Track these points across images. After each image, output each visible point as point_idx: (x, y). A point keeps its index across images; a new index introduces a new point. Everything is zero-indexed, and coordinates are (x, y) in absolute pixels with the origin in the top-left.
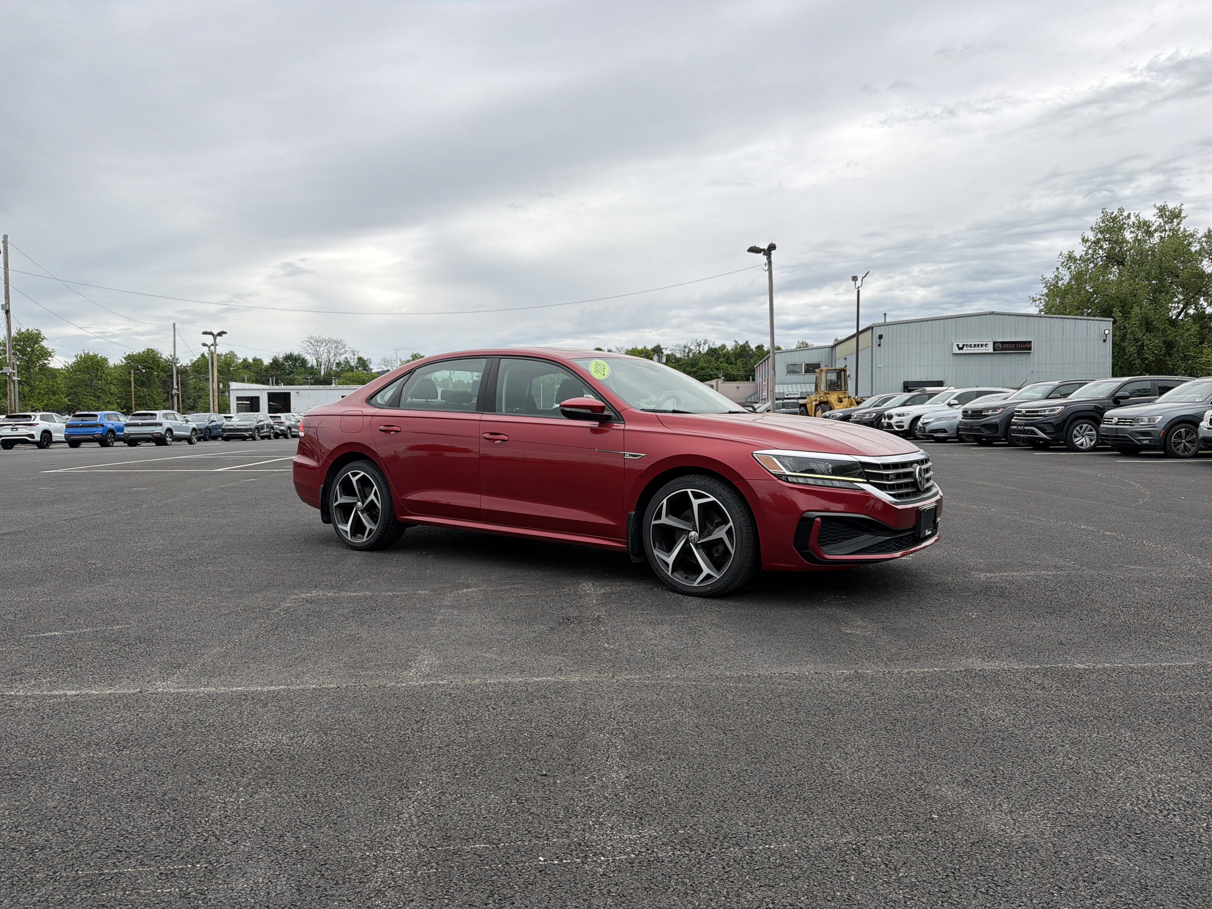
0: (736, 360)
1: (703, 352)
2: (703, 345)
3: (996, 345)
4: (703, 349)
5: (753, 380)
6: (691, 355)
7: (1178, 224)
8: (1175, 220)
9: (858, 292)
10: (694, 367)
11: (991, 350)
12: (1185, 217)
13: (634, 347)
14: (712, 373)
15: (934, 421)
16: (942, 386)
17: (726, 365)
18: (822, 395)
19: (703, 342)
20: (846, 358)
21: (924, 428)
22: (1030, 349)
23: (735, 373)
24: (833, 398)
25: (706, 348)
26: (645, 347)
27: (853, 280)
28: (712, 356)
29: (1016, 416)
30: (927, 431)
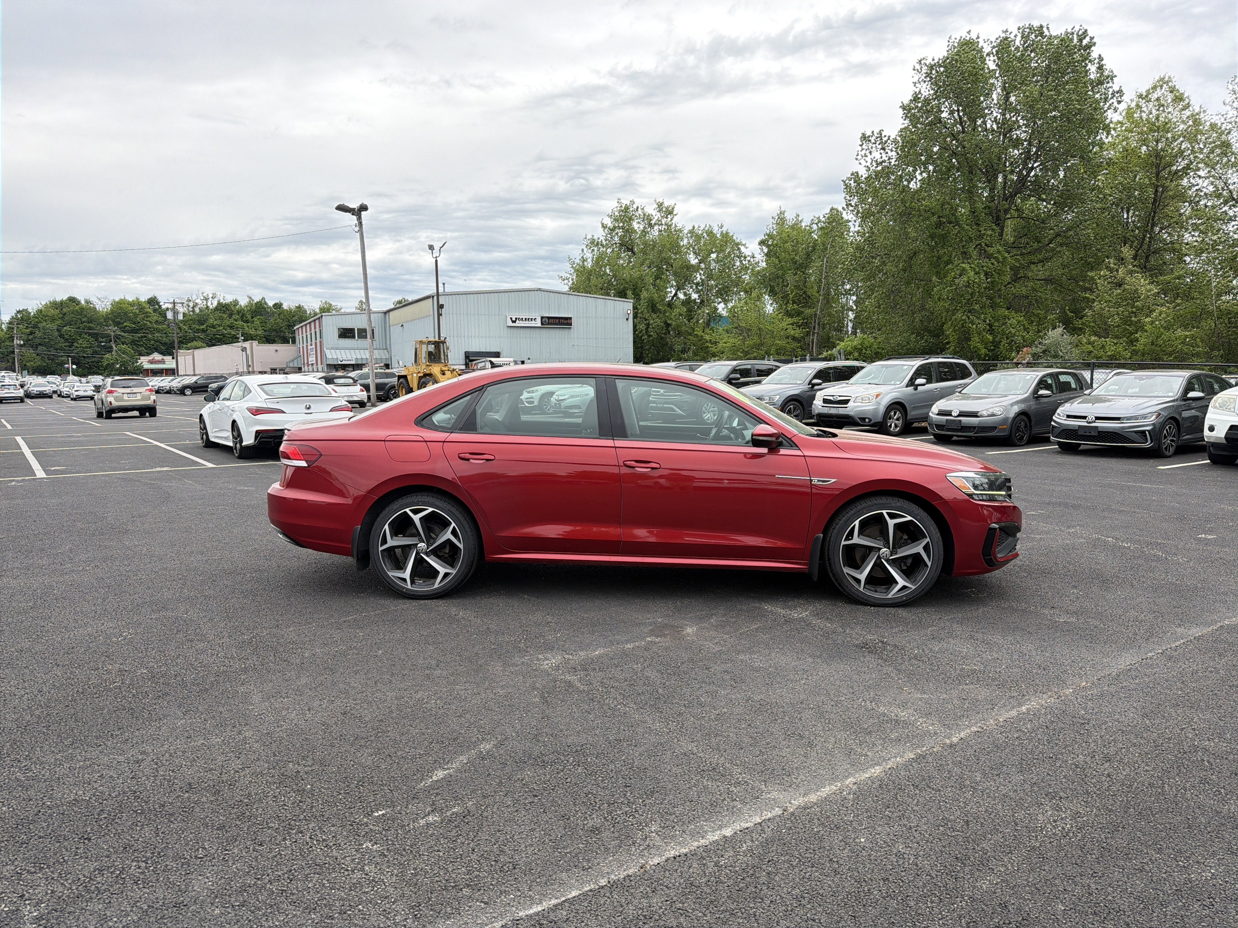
0: (252, 318)
1: (211, 307)
2: (211, 299)
3: (544, 320)
4: (212, 304)
5: (294, 342)
6: (197, 310)
7: (672, 220)
8: (669, 216)
9: (436, 261)
10: (203, 324)
11: (539, 325)
12: (676, 215)
13: (123, 298)
14: (226, 332)
15: (569, 398)
16: (499, 357)
17: (241, 323)
18: (424, 367)
19: (210, 296)
20: (402, 325)
21: (560, 405)
22: (571, 324)
23: (252, 332)
24: (436, 369)
25: (215, 303)
26: (138, 299)
27: (430, 249)
28: (224, 312)
29: (654, 395)
30: (562, 407)
